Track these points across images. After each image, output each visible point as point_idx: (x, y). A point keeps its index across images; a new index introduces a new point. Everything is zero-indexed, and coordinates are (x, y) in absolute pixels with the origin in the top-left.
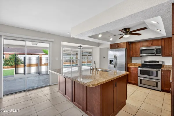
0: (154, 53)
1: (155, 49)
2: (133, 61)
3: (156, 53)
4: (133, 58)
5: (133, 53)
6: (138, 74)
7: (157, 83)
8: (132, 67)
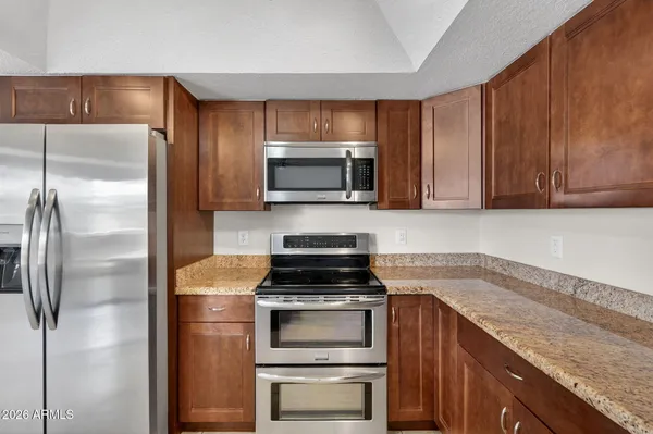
0: (343, 188)
1: (349, 164)
2: (218, 236)
3: (354, 189)
4: (219, 217)
5: (218, 183)
6: (252, 343)
7: (368, 388)
8: (211, 291)
